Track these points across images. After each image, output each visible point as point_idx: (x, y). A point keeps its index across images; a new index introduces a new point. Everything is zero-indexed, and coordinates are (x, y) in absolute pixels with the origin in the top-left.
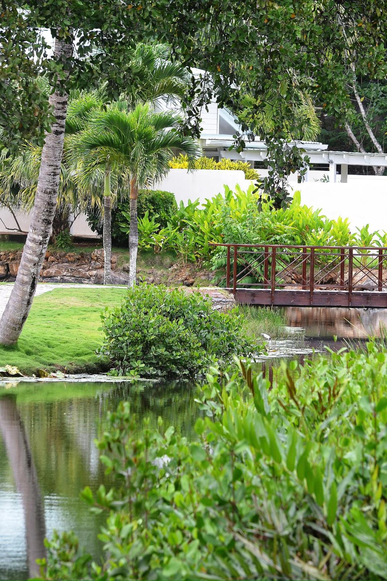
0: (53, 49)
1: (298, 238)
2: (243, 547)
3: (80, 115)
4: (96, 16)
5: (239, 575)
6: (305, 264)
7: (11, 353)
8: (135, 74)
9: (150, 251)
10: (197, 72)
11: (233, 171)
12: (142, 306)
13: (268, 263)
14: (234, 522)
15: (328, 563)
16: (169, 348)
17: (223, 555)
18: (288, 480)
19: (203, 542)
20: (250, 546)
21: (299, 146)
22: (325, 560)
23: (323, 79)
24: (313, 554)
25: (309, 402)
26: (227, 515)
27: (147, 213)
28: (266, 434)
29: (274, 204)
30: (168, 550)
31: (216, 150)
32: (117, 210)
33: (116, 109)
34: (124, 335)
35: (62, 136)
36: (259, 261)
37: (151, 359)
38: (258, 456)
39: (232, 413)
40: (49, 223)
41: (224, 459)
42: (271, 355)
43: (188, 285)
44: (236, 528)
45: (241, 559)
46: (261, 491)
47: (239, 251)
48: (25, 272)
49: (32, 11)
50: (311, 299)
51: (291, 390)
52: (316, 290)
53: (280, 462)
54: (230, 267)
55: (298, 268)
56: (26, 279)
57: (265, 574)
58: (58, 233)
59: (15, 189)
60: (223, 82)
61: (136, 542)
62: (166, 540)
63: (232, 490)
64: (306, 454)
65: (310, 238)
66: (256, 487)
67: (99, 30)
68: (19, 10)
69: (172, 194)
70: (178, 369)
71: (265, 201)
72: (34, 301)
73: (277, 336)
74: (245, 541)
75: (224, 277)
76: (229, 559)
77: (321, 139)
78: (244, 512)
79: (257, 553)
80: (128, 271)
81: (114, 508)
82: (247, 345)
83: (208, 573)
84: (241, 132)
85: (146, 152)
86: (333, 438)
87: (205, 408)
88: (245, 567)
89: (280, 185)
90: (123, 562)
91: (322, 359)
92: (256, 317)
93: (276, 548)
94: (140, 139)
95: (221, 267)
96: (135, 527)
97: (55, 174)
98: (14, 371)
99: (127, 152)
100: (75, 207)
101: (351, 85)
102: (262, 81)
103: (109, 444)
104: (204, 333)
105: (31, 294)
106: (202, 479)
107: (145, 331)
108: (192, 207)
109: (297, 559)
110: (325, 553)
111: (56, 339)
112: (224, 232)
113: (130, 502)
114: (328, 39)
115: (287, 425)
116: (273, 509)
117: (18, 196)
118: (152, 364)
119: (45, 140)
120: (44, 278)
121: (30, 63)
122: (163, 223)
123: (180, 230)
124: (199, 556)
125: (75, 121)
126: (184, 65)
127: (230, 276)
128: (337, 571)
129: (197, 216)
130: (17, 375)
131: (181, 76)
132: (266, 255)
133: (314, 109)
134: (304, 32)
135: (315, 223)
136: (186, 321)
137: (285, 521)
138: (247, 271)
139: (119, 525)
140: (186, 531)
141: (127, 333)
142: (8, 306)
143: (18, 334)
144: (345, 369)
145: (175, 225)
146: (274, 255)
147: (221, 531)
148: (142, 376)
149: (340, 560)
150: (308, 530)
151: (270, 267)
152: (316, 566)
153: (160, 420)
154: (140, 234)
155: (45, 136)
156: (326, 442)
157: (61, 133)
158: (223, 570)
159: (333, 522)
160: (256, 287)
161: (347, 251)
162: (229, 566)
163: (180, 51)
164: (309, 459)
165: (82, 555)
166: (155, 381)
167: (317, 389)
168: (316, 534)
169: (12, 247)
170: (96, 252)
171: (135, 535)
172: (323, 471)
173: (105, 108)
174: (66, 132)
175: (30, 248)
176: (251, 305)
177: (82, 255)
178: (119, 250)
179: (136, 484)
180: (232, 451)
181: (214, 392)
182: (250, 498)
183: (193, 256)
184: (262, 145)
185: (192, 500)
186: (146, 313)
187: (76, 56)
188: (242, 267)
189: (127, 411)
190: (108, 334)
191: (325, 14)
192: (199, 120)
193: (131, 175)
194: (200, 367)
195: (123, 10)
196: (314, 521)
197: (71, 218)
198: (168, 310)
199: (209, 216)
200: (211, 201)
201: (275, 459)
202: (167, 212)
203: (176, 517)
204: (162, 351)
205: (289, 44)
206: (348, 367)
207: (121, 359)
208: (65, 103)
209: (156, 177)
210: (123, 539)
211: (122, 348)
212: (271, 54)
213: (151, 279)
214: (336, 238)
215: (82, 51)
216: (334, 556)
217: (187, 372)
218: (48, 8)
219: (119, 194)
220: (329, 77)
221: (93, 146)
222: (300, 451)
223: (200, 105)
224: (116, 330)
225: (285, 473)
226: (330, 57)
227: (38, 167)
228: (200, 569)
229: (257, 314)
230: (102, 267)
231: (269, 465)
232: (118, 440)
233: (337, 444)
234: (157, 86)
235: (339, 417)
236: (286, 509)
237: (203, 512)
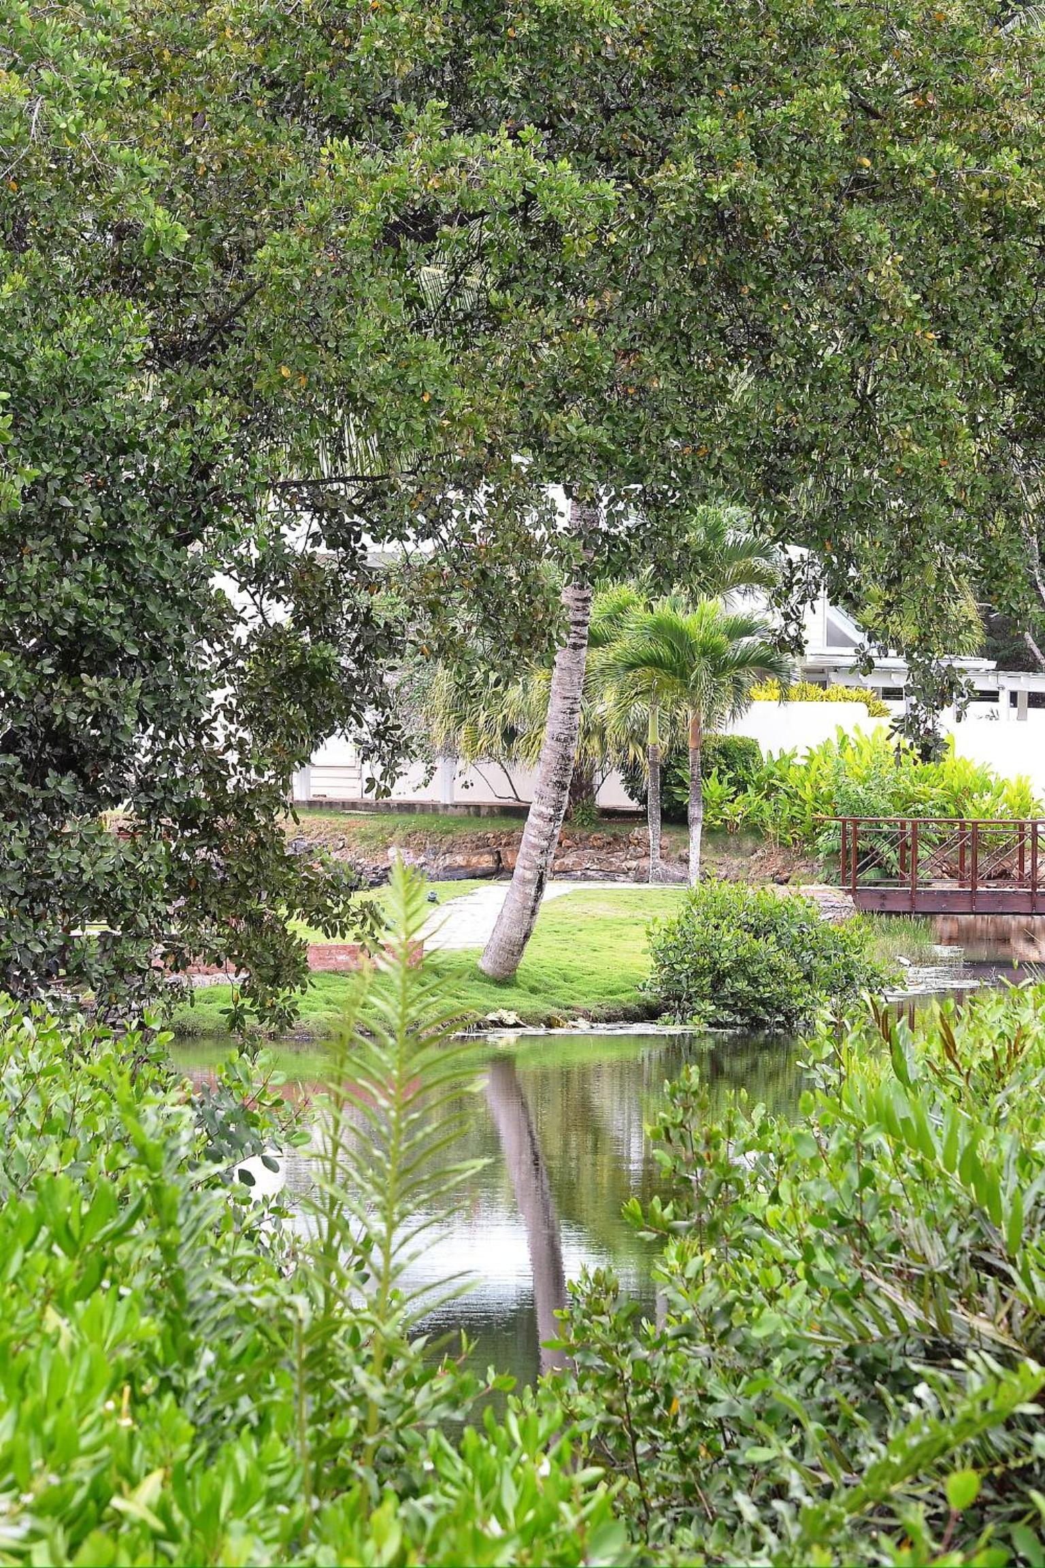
0: (568, 516)
1: (951, 807)
2: (877, 1291)
3: (610, 619)
4: (633, 465)
5: (871, 1335)
6: (963, 847)
7: (507, 991)
8: (695, 554)
9: (721, 830)
10: (796, 552)
11: (849, 704)
12: (711, 915)
13: (905, 847)
14: (863, 1251)
15: (1009, 1315)
16: (753, 981)
17: (846, 1303)
18: (947, 1186)
19: (814, 1283)
20: (887, 1289)
21: (956, 664)
22: (1005, 1309)
23: (991, 559)
24: (986, 1300)
25: (975, 1064)
26: (851, 1242)
27: (715, 771)
28: (911, 1115)
29: (920, 756)
30: (758, 1296)
31: (822, 671)
32: (670, 766)
33: (668, 610)
34: (683, 961)
35: (584, 651)
36: (892, 843)
37: (726, 997)
38: (899, 1149)
39: (858, 1082)
40: (564, 788)
41: (845, 1155)
42: (912, 990)
43: (781, 883)
44: (864, 1262)
45: (874, 1308)
46: (904, 1203)
47: (860, 828)
48: (527, 864)
49: (536, 458)
50: (973, 902)
51: (949, 1045)
52: (980, 889)
53: (933, 1158)
54: (847, 853)
55: (952, 854)
56: (529, 875)
57: (912, 1332)
58: (577, 803)
59: (510, 735)
60: (836, 566)
61: (710, 1283)
62: (755, 1280)
63: (859, 1202)
64: (973, 1145)
65: (970, 807)
66: (895, 1197)
67: (640, 487)
68: (516, 459)
69: (755, 741)
70: (768, 1013)
71: (905, 751)
72: (542, 909)
73: (922, 960)
74: (881, 1282)
75: (836, 870)
76: (856, 1310)
77: (986, 652)
78: (878, 1237)
79: (899, 1299)
80: (686, 861)
81: (674, 1232)
82: (874, 975)
83: (823, 1333)
84: (867, 645)
85: (714, 675)
86: (1015, 1118)
87: (813, 1075)
88: (880, 1322)
89: (929, 725)
90: (689, 1314)
91: (994, 996)
92: (887, 931)
93: (928, 1292)
94: (704, 654)
95: (832, 853)
96: (708, 1261)
97: (573, 712)
98: (511, 1018)
99: (684, 675)
100: (603, 761)
101: (1031, 568)
102: (897, 563)
103: (667, 1130)
104: (807, 956)
105: (536, 900)
106: (811, 1186)
107: (715, 955)
108: (786, 760)
109: (961, 1308)
110: (1005, 1299)
111: (576, 969)
112: (836, 798)
113: (700, 1222)
114: (999, 497)
115: (943, 1098)
116: (923, 1231)
117: (515, 744)
118: (726, 1006)
119: (556, 658)
120: (555, 873)
121: (529, 540)
122: (741, 786)
123: (767, 797)
124: (808, 1305)
125: (603, 628)
126: (775, 540)
127: (846, 868)
128: (1023, 1327)
129: (794, 775)
130: (516, 1025)
131: (767, 556)
132: (903, 834)
133: (975, 604)
134: (961, 487)
135: (979, 783)
136: (779, 938)
137: (942, 1250)
138: (873, 859)
139: (682, 1257)
140: (788, 1267)
141: (688, 958)
142: (500, 917)
143: (516, 961)
144: (1031, 1011)
145: (759, 789)
146: (915, 833)
147: (842, 1265)
148: (711, 1025)
149: (1028, 1310)
150: (978, 1263)
151: (908, 853)
152: (991, 1320)
153: (743, 1091)
154: (705, 802)
155: (555, 652)
156: (1003, 1125)
157: (582, 646)
158: (846, 1327)
159: (1017, 1250)
160: (887, 884)
161: (1028, 827)
162: (855, 1320)
163: (766, 518)
164: (978, 1153)
165: (624, 1304)
166: (730, 1031)
167: (987, 1043)
168: (990, 1269)
169: (505, 825)
170: (637, 832)
171: (707, 1273)
172: (1000, 1170)
173: (651, 606)
174: (590, 645)
175: (534, 826)
176: (880, 913)
177: (614, 836)
178: (672, 829)
179: (708, 1194)
180: (857, 1141)
181: (829, 1049)
182: (887, 1215)
183: (788, 837)
184: (900, 662)
185: (796, 1218)
186: (717, 927)
187: (603, 526)
188: (866, 854)
189: (695, 1079)
190: (657, 960)
191: (993, 459)
192: (802, 627)
193: (690, 712)
194: (802, 1010)
195: (677, 455)
196: (987, 1249)
197: (597, 779)
198: (752, 921)
199: (813, 774)
200: (815, 750)
201: (926, 1154)
202: (747, 768)
203: (770, 1245)
204: (742, 985)
205: (935, 505)
206: (1036, 1009)
207: (679, 998)
208: (586, 600)
209: (733, 712)
210: (689, 1280)
211: (679, 982)
212: (909, 521)
213: (723, 873)
214: (1012, 808)
215: (612, 518)
216: (1019, 1303)
217: (781, 1018)
218: (559, 455)
219: (671, 742)
220: (1002, 555)
221: (631, 667)
222: (964, 1140)
223: (802, 602)
224: (671, 954)
225: (941, 1174)
226: (1001, 525)
227: (546, 699)
228: (809, 1327)
229: (888, 925)
230: (647, 855)
231: (915, 1163)
232: (682, 1125)
233: (1021, 1130)
234: (730, 572)
235: (1023, 1085)
236: (943, 1232)
237: (813, 1237)
